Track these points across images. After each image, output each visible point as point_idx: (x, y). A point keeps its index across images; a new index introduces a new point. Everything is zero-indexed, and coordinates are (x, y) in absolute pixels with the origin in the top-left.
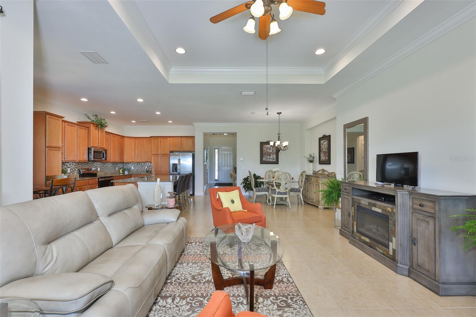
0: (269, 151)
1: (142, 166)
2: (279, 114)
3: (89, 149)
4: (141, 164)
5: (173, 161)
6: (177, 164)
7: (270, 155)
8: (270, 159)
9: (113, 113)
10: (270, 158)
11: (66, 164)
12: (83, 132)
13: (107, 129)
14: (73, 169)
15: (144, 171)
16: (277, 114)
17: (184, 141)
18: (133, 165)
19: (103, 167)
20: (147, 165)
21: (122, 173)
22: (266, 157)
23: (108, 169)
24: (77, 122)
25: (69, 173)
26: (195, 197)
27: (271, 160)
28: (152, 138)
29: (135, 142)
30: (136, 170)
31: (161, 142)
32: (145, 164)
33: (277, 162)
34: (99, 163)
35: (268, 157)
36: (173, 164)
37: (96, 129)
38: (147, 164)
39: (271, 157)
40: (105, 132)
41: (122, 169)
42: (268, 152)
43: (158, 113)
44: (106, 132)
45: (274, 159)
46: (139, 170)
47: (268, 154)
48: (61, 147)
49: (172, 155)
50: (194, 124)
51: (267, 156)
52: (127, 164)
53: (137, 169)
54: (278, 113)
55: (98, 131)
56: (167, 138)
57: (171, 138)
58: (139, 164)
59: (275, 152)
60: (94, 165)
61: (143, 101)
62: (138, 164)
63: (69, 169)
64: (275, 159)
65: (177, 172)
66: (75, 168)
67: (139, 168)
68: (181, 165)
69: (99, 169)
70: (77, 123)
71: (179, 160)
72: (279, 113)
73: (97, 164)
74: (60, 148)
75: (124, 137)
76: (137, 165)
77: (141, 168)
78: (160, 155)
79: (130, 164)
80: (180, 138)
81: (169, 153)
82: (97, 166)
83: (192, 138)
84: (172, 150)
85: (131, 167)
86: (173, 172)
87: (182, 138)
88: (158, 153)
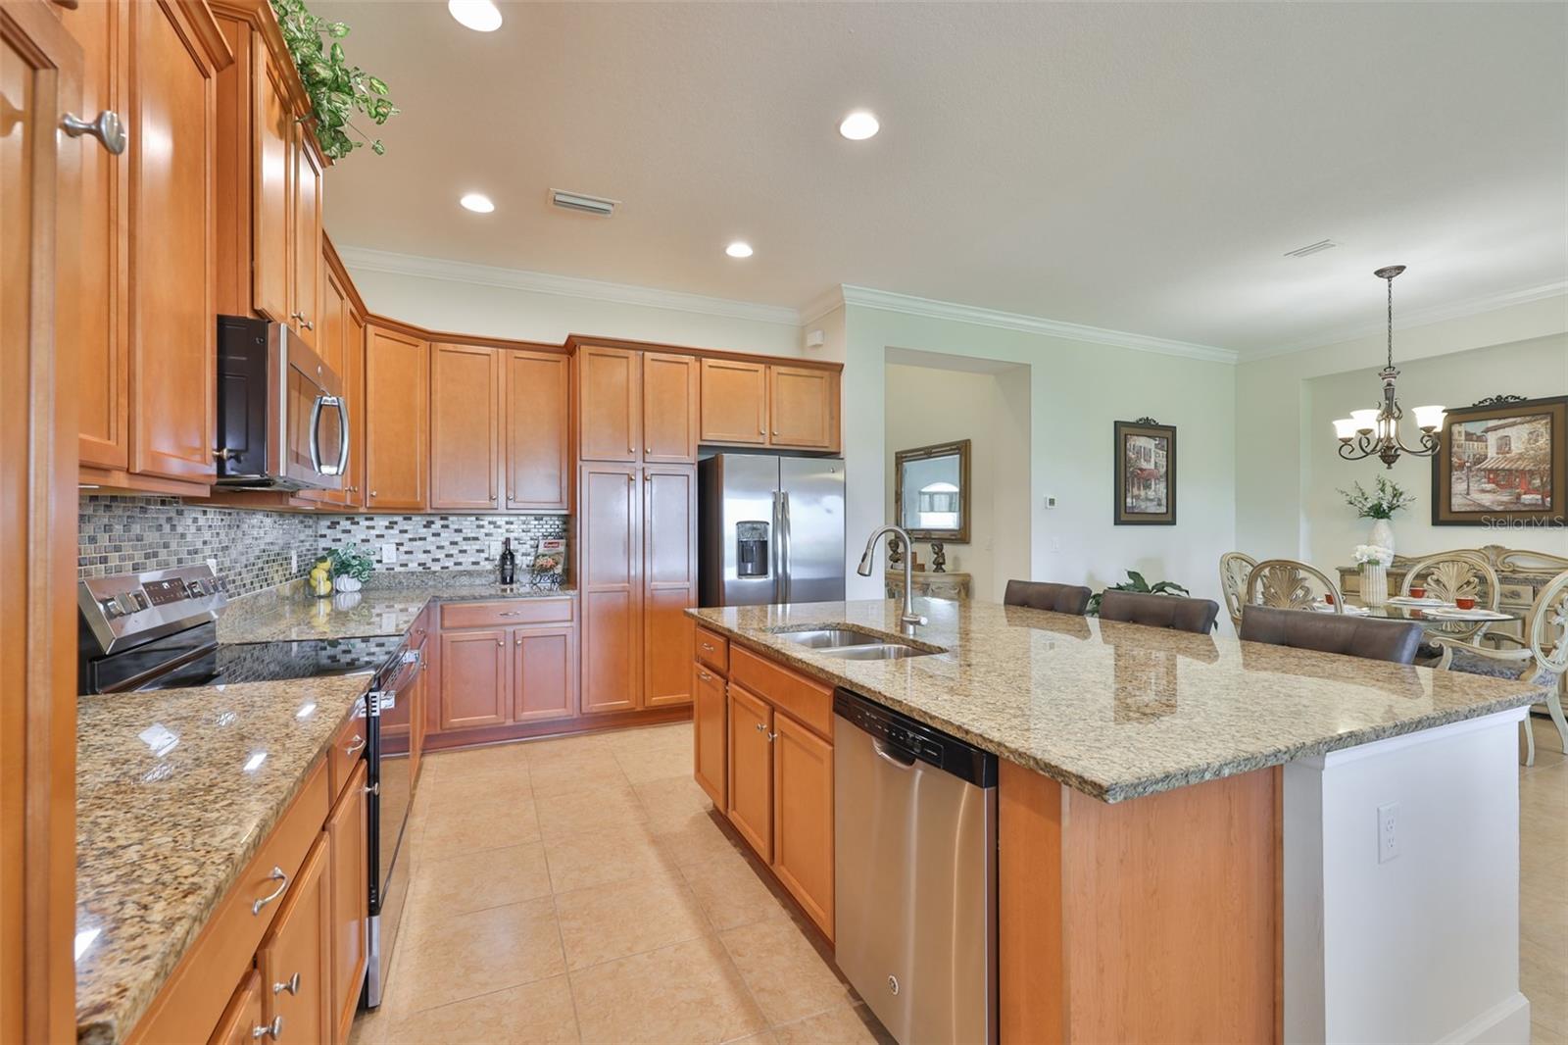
0: (1144, 465)
1: (458, 538)
2: (1390, 278)
4: (454, 526)
5: (744, 505)
6: (767, 526)
7: (1147, 487)
8: (1149, 504)
10: (1147, 499)
15: (480, 575)
16: (1376, 277)
17: (784, 385)
18: (395, 531)
20: (503, 530)
22: (1136, 491)
27: (1152, 508)
30: (413, 566)
31: (642, 380)
32: (485, 523)
33: (1168, 518)
35: (1143, 493)
36: (739, 524)
38: (500, 520)
39: (1151, 494)
41: (326, 565)
42: (1141, 470)
45: (1159, 505)
46: (436, 567)
47: (1142, 480)
49: (733, 470)
51: (1139, 489)
52: (345, 524)
53: (423, 558)
54: (1379, 273)
57: (706, 361)
58: (438, 523)
59: (1164, 469)
62: (428, 525)
64: (1164, 502)
65: (764, 572)
67: (440, 555)
71: (783, 499)
72: (1385, 273)
73: (202, 520)
76: (423, 532)
77: (454, 551)
78: (639, 464)
79: (364, 523)
80: (761, 367)
81: (694, 457)
82: (199, 545)
83: (817, 373)
84: (712, 435)
85: (376, 544)
86: (742, 573)
87: (772, 367)
88: (624, 456)
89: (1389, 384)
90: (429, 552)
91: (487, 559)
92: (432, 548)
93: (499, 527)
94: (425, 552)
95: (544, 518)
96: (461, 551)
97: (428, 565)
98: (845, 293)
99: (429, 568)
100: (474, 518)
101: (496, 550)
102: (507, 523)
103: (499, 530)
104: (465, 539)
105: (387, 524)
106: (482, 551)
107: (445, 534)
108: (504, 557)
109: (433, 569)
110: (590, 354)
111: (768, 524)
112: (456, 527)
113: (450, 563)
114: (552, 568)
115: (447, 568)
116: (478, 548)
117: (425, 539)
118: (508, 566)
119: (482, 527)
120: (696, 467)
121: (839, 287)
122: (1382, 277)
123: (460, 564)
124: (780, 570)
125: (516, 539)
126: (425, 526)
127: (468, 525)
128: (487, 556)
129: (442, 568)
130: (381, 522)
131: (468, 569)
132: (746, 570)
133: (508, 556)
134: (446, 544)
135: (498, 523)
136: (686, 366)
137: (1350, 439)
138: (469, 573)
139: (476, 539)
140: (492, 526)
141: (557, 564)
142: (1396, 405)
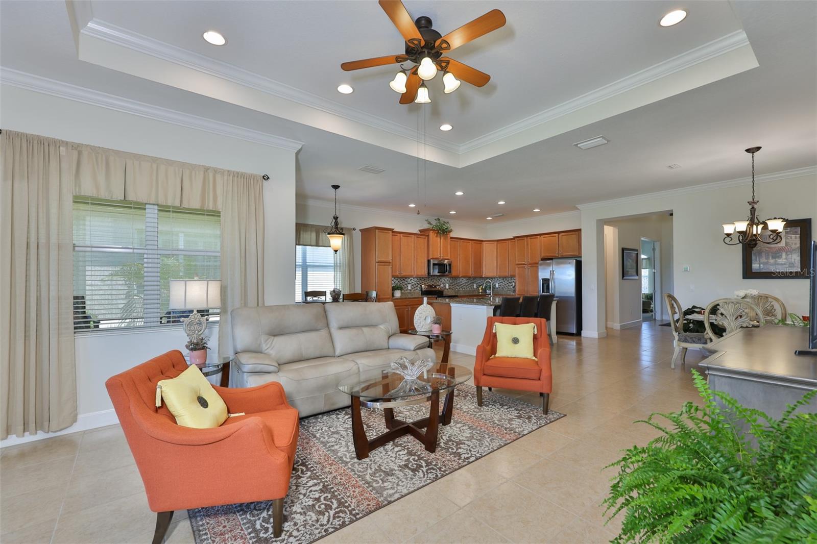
1: (508, 283)
2: (753, 153)
3: (429, 261)
5: (543, 274)
6: (548, 279)
7: (777, 257)
8: (779, 267)
9: (453, 212)
10: (776, 264)
11: (406, 280)
12: (422, 241)
13: (452, 235)
14: (415, 286)
15: (511, 291)
16: (746, 152)
17: (564, 239)
19: (454, 284)
21: (482, 293)
22: (763, 260)
23: (460, 286)
24: (419, 230)
26: (582, 338)
28: (516, 239)
29: (497, 246)
30: (501, 288)
31: (527, 244)
34: (447, 278)
35: (772, 261)
36: (542, 279)
37: (437, 236)
40: (449, 238)
41: (482, 287)
42: (770, 248)
43: (502, 203)
44: (451, 238)
45: (792, 267)
46: (505, 289)
47: (770, 254)
48: (391, 261)
49: (541, 265)
50: (579, 207)
51: (767, 258)
53: (502, 286)
54: (748, 151)
55: (439, 239)
56: (536, 237)
57: (542, 236)
58: (505, 279)
59: (798, 245)
60: (441, 280)
61: (462, 194)
64: (798, 265)
65: (549, 292)
66: (417, 285)
67: (505, 286)
68: (556, 281)
69: (447, 286)
70: (419, 233)
71: (552, 273)
72: (751, 151)
73: (445, 279)
74: (390, 263)
75: (482, 241)
76: (502, 281)
77: (507, 285)
78: (527, 265)
79: (494, 279)
80: (557, 235)
81: (540, 262)
82: (445, 282)
83: (574, 233)
84: (544, 255)
85: (495, 283)
86: (543, 292)
87: (560, 234)
88: (524, 263)
89: (753, 208)
107: (506, 281)
122: (749, 152)
124: (552, 292)
136: (538, 238)
137: (731, 234)
142: (757, 218)
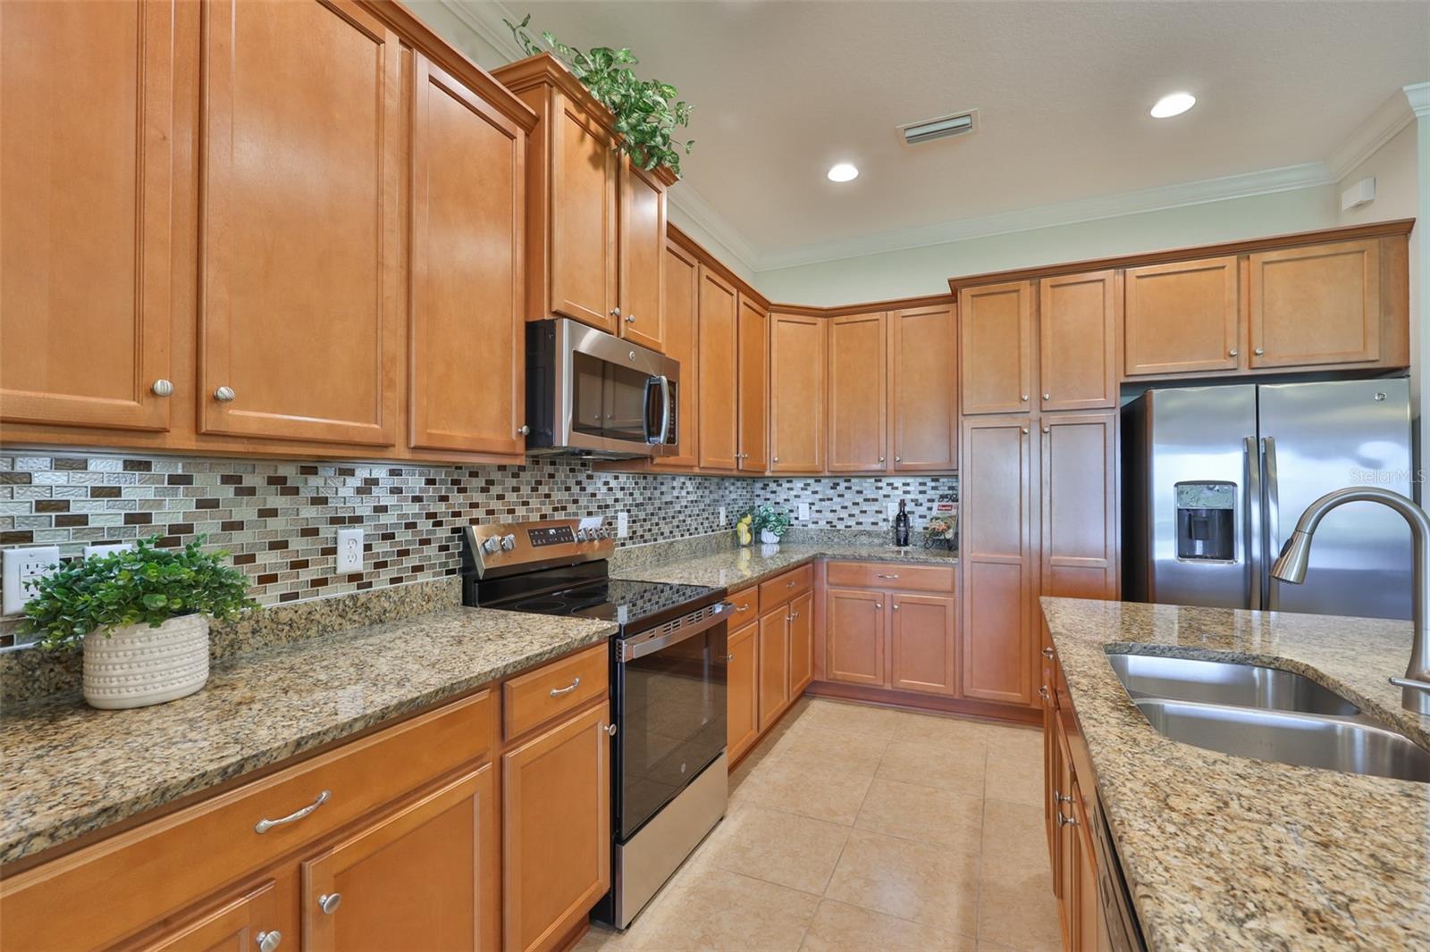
1: (859, 499)
4: (855, 488)
14: (403, 536)
15: (878, 535)
18: (809, 492)
19: (650, 509)
20: (899, 492)
21: (749, 546)
23: (675, 522)
25: (354, 577)
30: (822, 523)
32: (884, 484)
34: (627, 479)
36: (1178, 485)
37: (596, 161)
38: (898, 482)
41: (748, 519)
46: (840, 526)
52: (773, 486)
53: (830, 516)
57: (1132, 271)
58: (843, 485)
60: (590, 490)
62: (835, 486)
63: (358, 533)
65: (1227, 554)
66: (425, 525)
67: (844, 514)
69: (622, 531)
71: (1260, 452)
73: (613, 483)
76: (831, 493)
77: (856, 511)
78: (1035, 414)
79: (786, 485)
80: (1230, 261)
81: (1116, 400)
82: (610, 502)
83: (1350, 246)
84: (1142, 368)
85: (795, 503)
86: (1185, 552)
87: (1252, 256)
88: (1014, 406)
90: (835, 511)
91: (884, 520)
92: (838, 508)
93: (897, 488)
94: (832, 511)
95: (941, 480)
96: (862, 512)
97: (834, 524)
98: (1413, 100)
99: (835, 526)
100: (873, 480)
101: (893, 510)
102: (904, 484)
103: (896, 492)
104: (866, 500)
105: (802, 486)
106: (881, 512)
107: (848, 495)
108: (898, 519)
109: (838, 527)
110: (973, 296)
111: (1234, 485)
112: (858, 488)
113: (852, 522)
114: (943, 532)
115: (850, 527)
116: (877, 509)
117: (831, 499)
118: (902, 529)
119: (881, 488)
120: (1118, 413)
121: (1399, 96)
123: (861, 523)
124: (1256, 551)
125: (912, 500)
126: (832, 488)
127: (868, 486)
128: (885, 517)
129: (846, 527)
130: (799, 484)
131: (867, 529)
132: (1193, 548)
133: (902, 517)
134: (849, 504)
135: (895, 485)
136: (1101, 284)
138: (869, 534)
139: (876, 500)
140: (890, 487)
141: (949, 528)
